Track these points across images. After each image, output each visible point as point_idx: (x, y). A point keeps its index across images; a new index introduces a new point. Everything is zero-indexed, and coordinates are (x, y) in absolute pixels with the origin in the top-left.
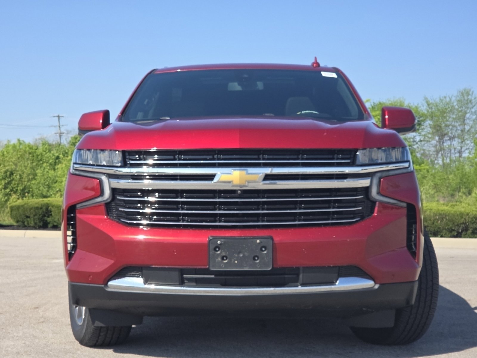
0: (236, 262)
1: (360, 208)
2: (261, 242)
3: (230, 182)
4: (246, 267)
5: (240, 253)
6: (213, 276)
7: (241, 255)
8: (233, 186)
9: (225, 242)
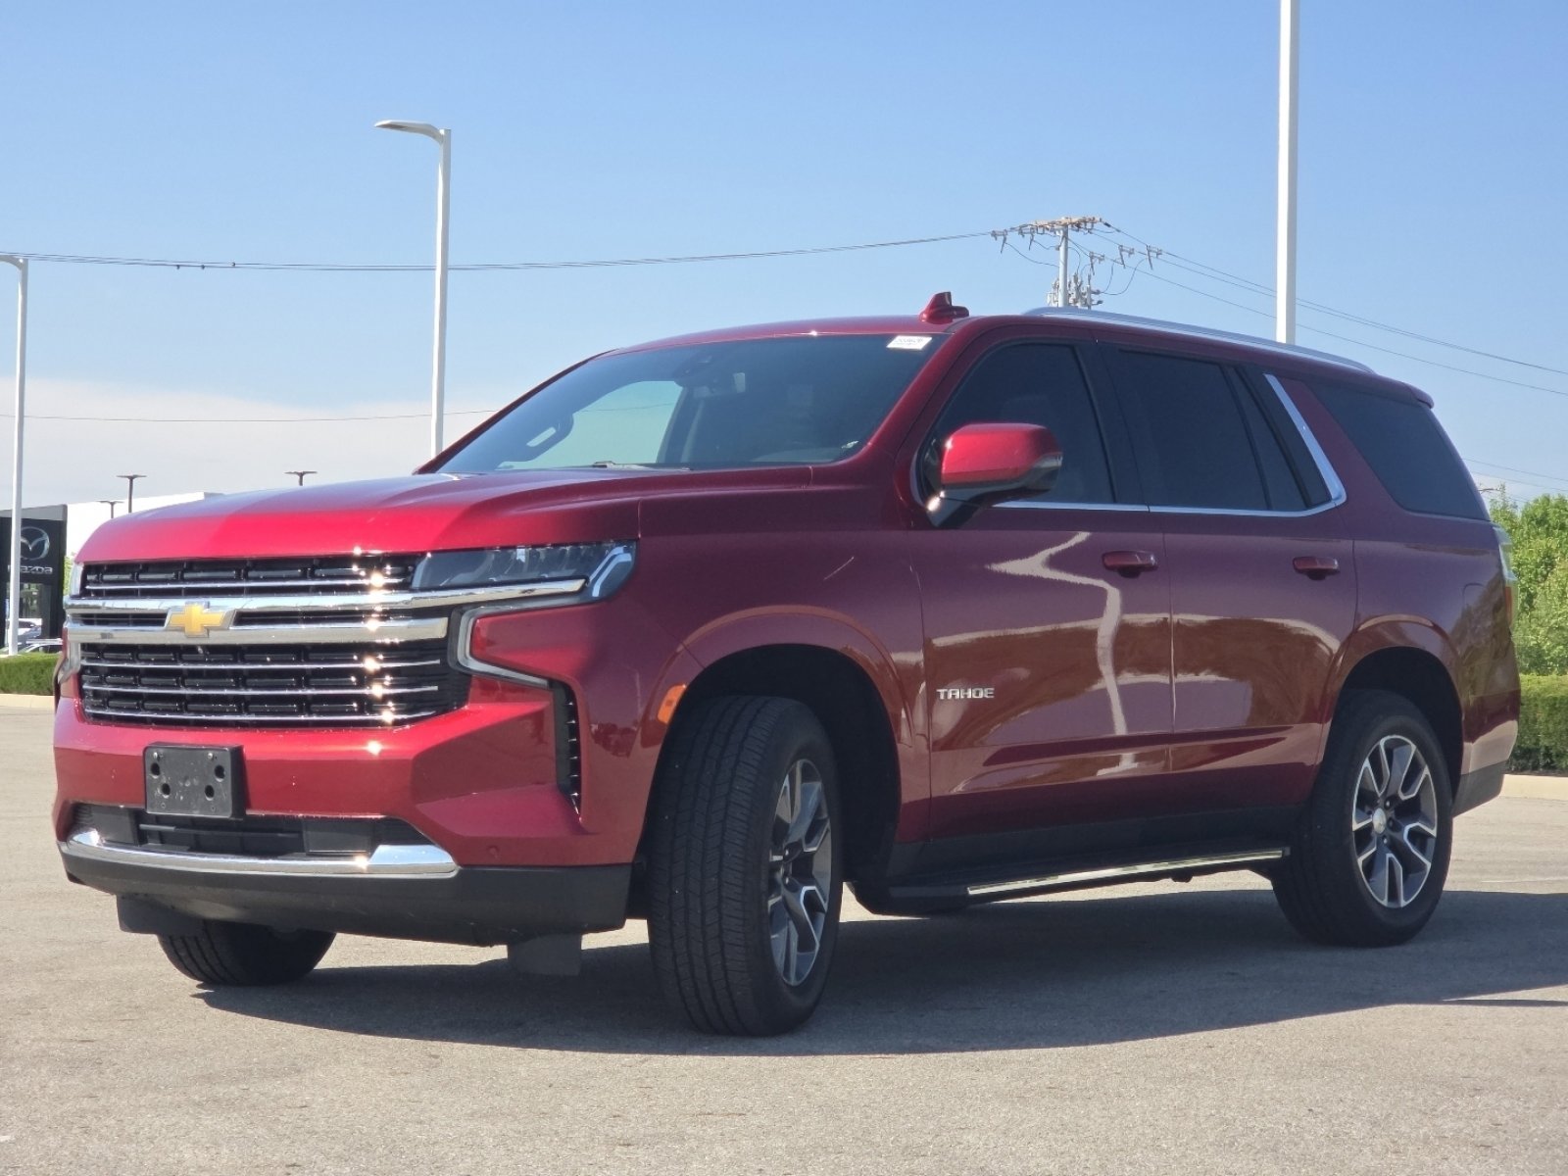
0: (182, 798)
1: (435, 688)
2: (214, 758)
3: (182, 630)
4: (195, 809)
5: (186, 779)
6: (172, 828)
7: (188, 785)
8: (188, 637)
9: (164, 755)
